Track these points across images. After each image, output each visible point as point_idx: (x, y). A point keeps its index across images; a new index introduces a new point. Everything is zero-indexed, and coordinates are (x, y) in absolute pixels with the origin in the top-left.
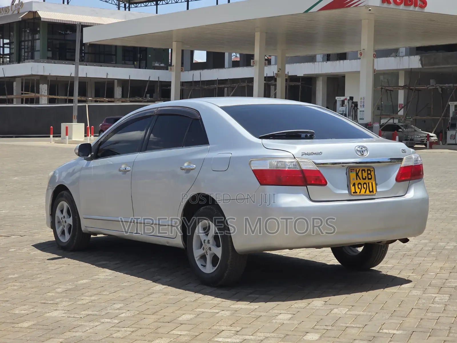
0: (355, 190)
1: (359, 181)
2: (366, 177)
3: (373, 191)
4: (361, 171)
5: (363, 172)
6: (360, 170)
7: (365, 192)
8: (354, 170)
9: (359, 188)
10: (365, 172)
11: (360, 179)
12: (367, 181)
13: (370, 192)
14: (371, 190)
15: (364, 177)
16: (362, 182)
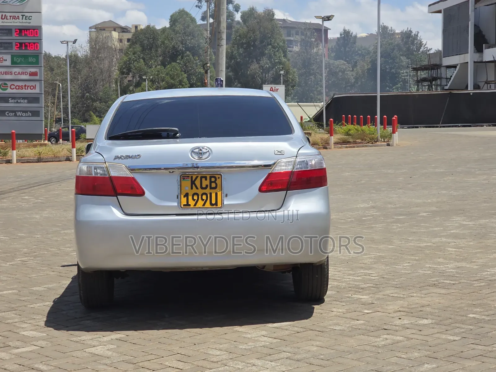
0: (188, 202)
1: (194, 190)
2: (207, 185)
3: (216, 204)
4: (199, 179)
5: (203, 179)
6: (197, 177)
7: (204, 205)
8: (189, 177)
9: (194, 200)
10: (206, 180)
11: (197, 188)
12: (208, 191)
13: (211, 204)
14: (214, 202)
15: (204, 186)
16: (200, 191)
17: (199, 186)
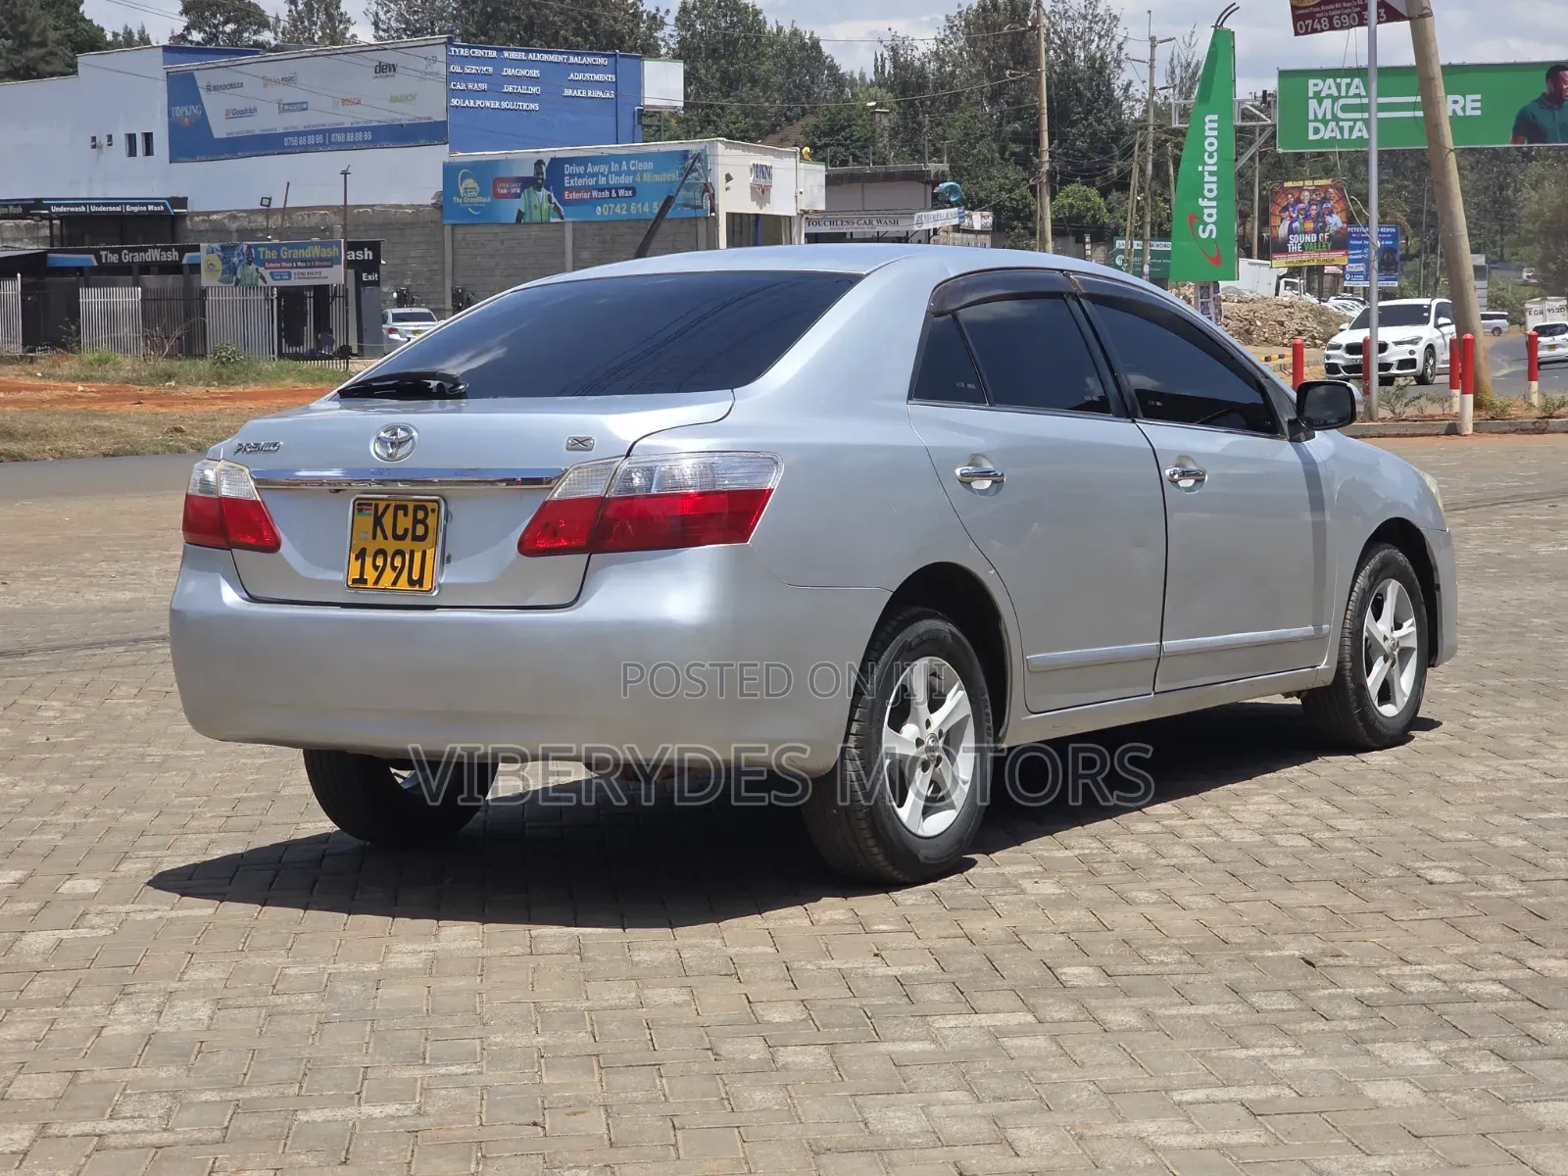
0: (362, 573)
1: (380, 542)
2: (406, 530)
3: (420, 582)
4: (391, 510)
5: (400, 513)
6: (388, 506)
7: (394, 583)
8: (370, 505)
9: (376, 568)
10: (406, 515)
11: (385, 538)
12: (406, 545)
13: (411, 582)
14: (415, 577)
15: (400, 532)
16: (391, 546)
17: (389, 533)
